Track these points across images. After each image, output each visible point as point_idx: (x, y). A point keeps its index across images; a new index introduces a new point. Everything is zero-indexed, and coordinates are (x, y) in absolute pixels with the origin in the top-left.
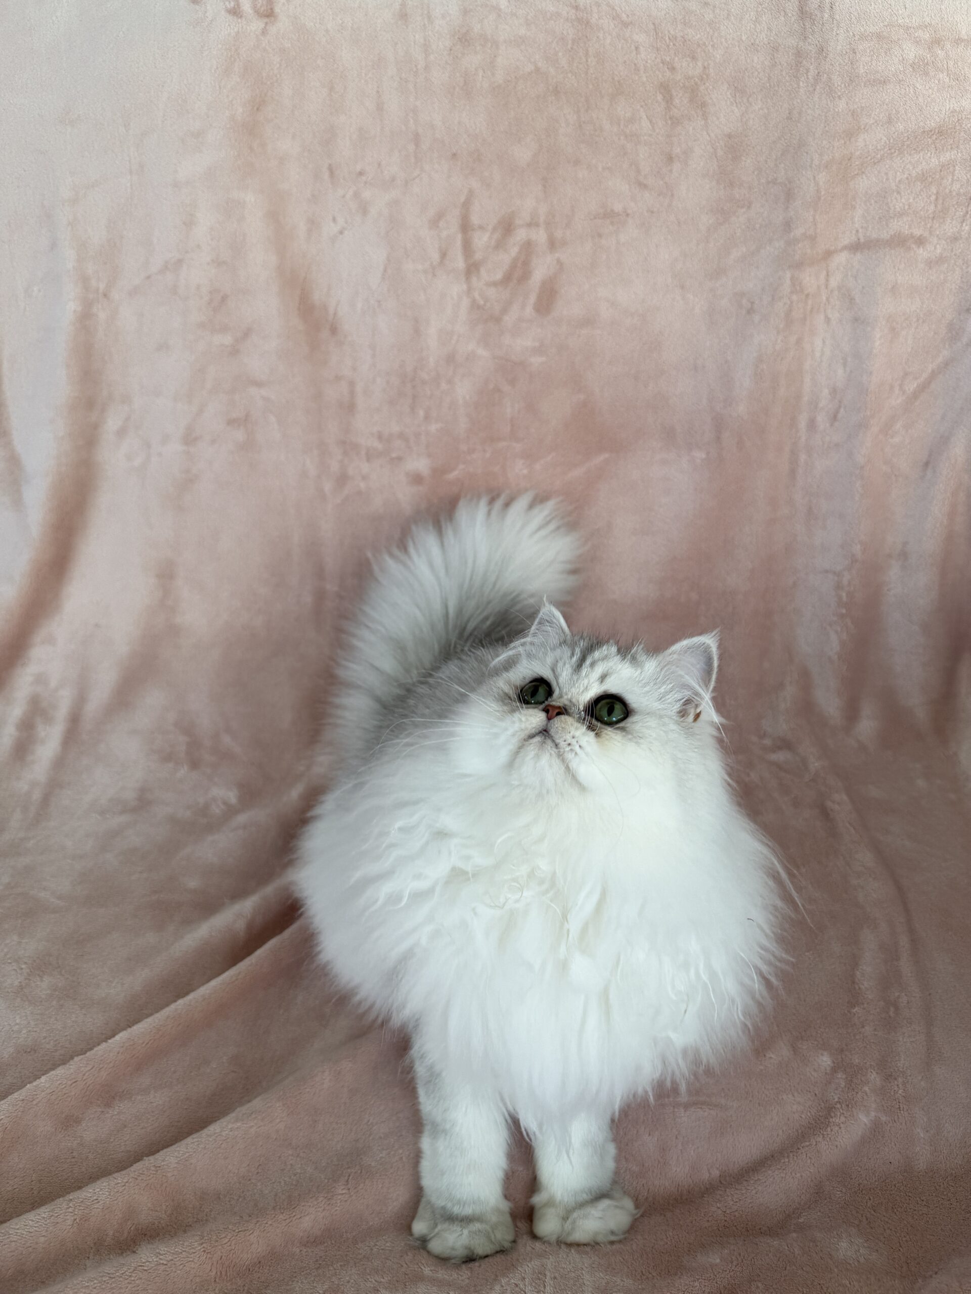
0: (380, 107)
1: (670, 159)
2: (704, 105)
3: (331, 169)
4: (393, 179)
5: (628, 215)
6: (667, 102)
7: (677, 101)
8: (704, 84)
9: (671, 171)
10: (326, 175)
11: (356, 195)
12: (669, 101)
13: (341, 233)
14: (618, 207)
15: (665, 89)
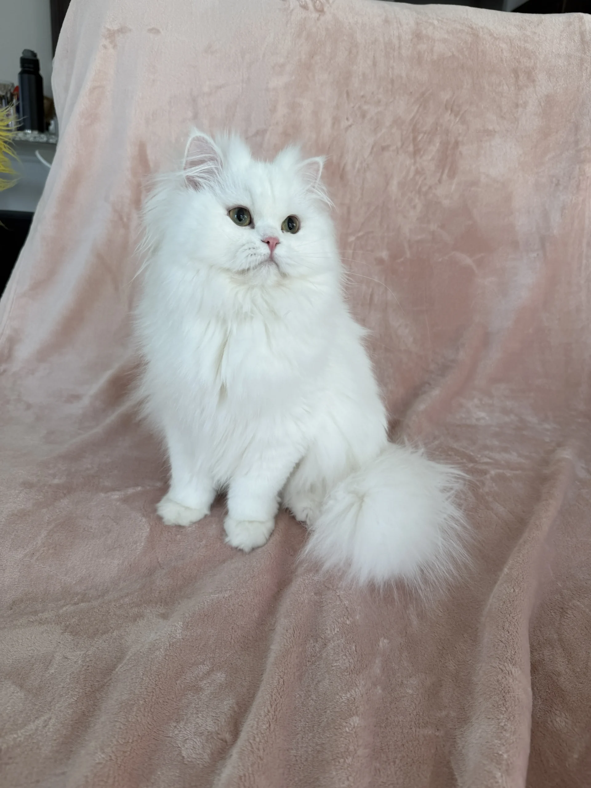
0: (375, 64)
1: (517, 106)
2: (534, 81)
3: (348, 93)
4: (379, 101)
5: (495, 132)
6: (516, 78)
7: (521, 78)
8: (535, 71)
9: (517, 112)
10: (345, 96)
11: (360, 108)
12: (517, 77)
13: (350, 126)
14: (491, 128)
15: (515, 72)
